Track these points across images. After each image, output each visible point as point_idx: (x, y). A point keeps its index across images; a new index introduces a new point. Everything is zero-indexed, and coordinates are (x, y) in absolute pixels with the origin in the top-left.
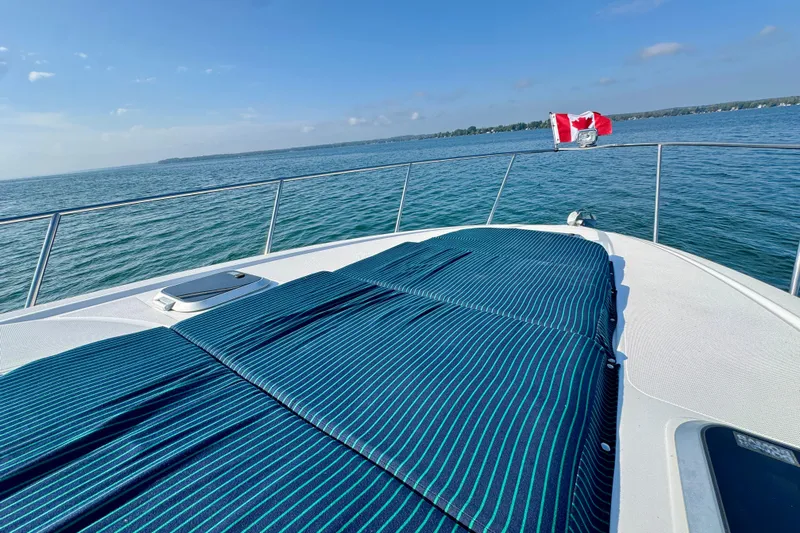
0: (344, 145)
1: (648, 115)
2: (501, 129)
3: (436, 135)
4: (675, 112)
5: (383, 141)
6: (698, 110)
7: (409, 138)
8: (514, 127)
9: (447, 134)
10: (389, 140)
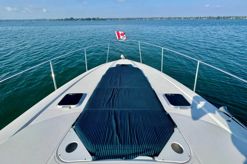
0: (8, 21)
1: (123, 19)
2: (82, 20)
3: (57, 20)
4: (129, 19)
5: (31, 21)
6: (133, 19)
7: (45, 20)
8: (87, 19)
9: (62, 20)
10: (35, 20)
